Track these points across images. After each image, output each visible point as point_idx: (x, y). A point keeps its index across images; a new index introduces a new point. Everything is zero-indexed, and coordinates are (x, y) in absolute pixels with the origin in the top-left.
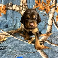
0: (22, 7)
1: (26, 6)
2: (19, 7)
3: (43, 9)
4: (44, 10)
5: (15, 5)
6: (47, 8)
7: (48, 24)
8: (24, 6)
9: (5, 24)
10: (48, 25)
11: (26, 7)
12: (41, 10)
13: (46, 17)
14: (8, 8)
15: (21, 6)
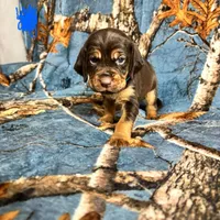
0: (116, 21)
1: (131, 16)
2: (108, 21)
3: (189, 21)
4: (191, 26)
5: (97, 16)
6: (204, 19)
7: (203, 76)
8: (123, 17)
9: (63, 76)
10: (202, 81)
11: (130, 20)
12: (181, 27)
13: (195, 53)
14: (77, 25)
15: (115, 16)
